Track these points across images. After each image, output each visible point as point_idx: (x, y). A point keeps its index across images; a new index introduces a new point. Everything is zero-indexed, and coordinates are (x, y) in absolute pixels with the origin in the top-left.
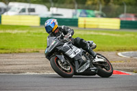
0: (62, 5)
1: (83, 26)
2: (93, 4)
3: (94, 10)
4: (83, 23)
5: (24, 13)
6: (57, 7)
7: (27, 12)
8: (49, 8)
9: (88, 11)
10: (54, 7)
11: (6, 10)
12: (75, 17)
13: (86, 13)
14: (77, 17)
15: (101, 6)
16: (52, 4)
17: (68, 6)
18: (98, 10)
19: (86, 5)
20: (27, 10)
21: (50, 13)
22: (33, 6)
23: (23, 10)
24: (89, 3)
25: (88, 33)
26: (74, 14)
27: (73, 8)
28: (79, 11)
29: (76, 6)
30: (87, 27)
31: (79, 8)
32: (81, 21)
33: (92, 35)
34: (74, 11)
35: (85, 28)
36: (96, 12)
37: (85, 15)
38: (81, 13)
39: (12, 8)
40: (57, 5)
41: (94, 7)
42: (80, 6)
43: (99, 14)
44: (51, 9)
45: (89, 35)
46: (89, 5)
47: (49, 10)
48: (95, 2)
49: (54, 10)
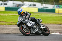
0: (48, 3)
1: (57, 13)
4: (57, 11)
5: (31, 7)
6: (46, 4)
7: (32, 6)
8: (42, 4)
9: (60, 6)
10: (44, 4)
11: (23, 5)
12: (54, 8)
13: (59, 7)
14: (55, 8)
16: (44, 2)
17: (51, 3)
20: (32, 5)
21: (43, 6)
22: (35, 3)
23: (31, 5)
24: (60, 2)
25: (60, 15)
26: (53, 7)
28: (56, 6)
31: (55, 4)
32: (57, 10)
34: (53, 5)
35: (58, 13)
37: (58, 7)
38: (57, 7)
39: (26, 4)
40: (46, 3)
44: (43, 5)
45: (60, 17)
46: (60, 3)
47: (42, 5)
49: (44, 5)
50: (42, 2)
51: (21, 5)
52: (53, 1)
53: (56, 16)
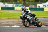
2: (20, 2)
3: (20, 4)
6: (7, 3)
9: (18, 4)
12: (13, 7)
13: (17, 5)
14: (14, 6)
15: (22, 3)
16: (5, 2)
17: (11, 3)
18: (21, 4)
19: (17, 2)
24: (18, 1)
25: (18, 12)
26: (13, 6)
30: (18, 10)
31: (15, 3)
32: (16, 8)
33: (19, 13)
34: (13, 4)
35: (17, 10)
36: (21, 5)
38: (15, 5)
41: (20, 3)
43: (22, 5)
47: (4, 4)
48: (20, 1)
52: (13, 1)
53: (15, 13)
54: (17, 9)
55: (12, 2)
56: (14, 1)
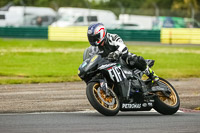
0: (136, 11)
2: (182, 8)
3: (183, 17)
4: (168, 37)
5: (81, 23)
6: (130, 14)
7: (86, 22)
8: (117, 16)
9: (174, 19)
10: (125, 13)
11: (55, 19)
12: (155, 28)
13: (172, 22)
14: (159, 27)
15: (194, 12)
16: (123, 10)
17: (146, 12)
18: (190, 17)
19: (172, 10)
20: (85, 19)
22: (94, 13)
23: (81, 19)
24: (177, 6)
25: (175, 51)
26: (155, 24)
27: (153, 15)
28: (162, 19)
29: (157, 11)
30: (173, 42)
31: (161, 15)
32: (165, 34)
33: (180, 54)
34: (154, 19)
35: (171, 44)
36: (186, 20)
37: (171, 25)
38: (165, 22)
39: (64, 17)
40: (129, 10)
41: (184, 12)
42: (163, 11)
43: (191, 23)
44: (121, 16)
46: (176, 10)
47: (118, 18)
48: (185, 6)
49: (125, 18)
50: (116, 10)
51: (51, 20)
52: (154, 4)
54: (173, 37)
55: (150, 7)
56: (160, 5)
